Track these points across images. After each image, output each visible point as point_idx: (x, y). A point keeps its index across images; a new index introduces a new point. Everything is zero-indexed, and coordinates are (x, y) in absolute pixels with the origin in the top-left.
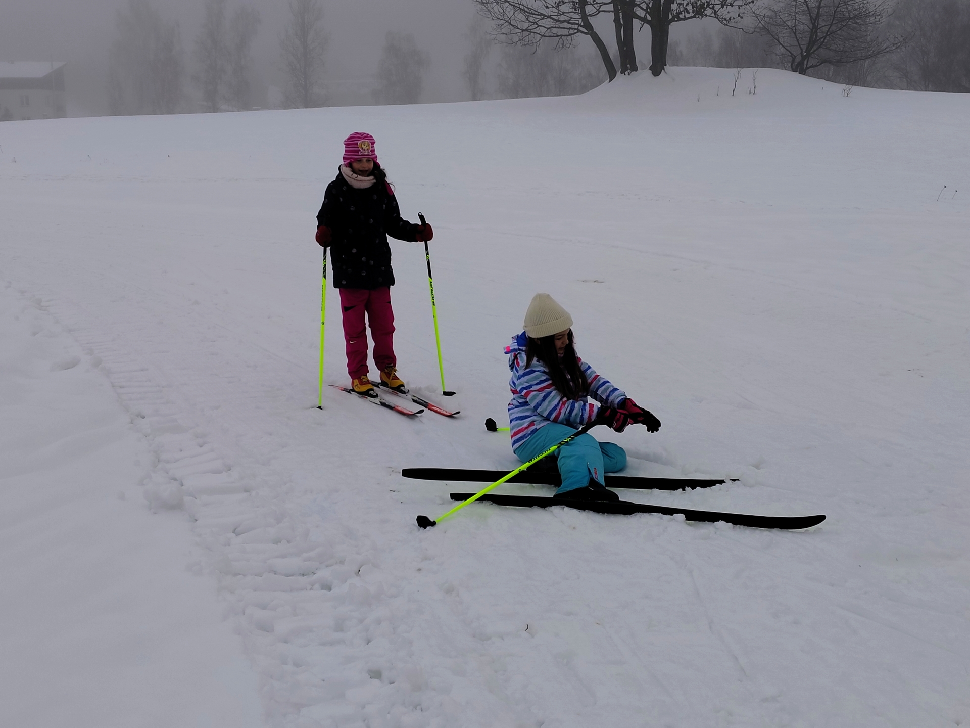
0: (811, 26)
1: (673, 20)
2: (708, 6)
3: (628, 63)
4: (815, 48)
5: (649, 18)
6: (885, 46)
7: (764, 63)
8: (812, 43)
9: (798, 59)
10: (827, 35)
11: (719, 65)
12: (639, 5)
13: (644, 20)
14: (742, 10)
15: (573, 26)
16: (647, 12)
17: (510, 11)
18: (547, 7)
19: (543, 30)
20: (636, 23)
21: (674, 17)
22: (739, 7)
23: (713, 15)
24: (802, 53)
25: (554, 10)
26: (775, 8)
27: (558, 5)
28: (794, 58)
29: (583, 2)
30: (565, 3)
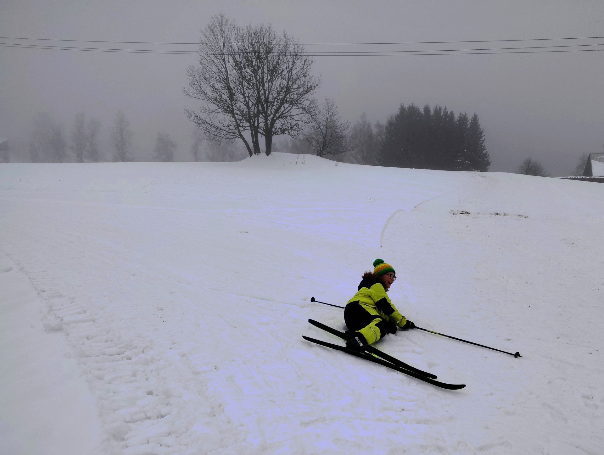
0: (324, 140)
1: (273, 135)
2: (286, 130)
3: (257, 150)
4: (325, 147)
5: (264, 133)
6: (349, 148)
7: (308, 152)
8: (324, 146)
9: (319, 151)
10: (329, 143)
11: (291, 153)
12: (260, 128)
13: (262, 134)
14: (299, 132)
15: (235, 135)
16: (263, 131)
17: (209, 127)
18: (224, 127)
19: (223, 136)
20: (259, 135)
21: (274, 133)
22: (298, 131)
23: (288, 134)
24: (321, 149)
25: (227, 128)
26: (311, 132)
27: (228, 126)
28: (318, 151)
29: (238, 126)
30: (231, 125)
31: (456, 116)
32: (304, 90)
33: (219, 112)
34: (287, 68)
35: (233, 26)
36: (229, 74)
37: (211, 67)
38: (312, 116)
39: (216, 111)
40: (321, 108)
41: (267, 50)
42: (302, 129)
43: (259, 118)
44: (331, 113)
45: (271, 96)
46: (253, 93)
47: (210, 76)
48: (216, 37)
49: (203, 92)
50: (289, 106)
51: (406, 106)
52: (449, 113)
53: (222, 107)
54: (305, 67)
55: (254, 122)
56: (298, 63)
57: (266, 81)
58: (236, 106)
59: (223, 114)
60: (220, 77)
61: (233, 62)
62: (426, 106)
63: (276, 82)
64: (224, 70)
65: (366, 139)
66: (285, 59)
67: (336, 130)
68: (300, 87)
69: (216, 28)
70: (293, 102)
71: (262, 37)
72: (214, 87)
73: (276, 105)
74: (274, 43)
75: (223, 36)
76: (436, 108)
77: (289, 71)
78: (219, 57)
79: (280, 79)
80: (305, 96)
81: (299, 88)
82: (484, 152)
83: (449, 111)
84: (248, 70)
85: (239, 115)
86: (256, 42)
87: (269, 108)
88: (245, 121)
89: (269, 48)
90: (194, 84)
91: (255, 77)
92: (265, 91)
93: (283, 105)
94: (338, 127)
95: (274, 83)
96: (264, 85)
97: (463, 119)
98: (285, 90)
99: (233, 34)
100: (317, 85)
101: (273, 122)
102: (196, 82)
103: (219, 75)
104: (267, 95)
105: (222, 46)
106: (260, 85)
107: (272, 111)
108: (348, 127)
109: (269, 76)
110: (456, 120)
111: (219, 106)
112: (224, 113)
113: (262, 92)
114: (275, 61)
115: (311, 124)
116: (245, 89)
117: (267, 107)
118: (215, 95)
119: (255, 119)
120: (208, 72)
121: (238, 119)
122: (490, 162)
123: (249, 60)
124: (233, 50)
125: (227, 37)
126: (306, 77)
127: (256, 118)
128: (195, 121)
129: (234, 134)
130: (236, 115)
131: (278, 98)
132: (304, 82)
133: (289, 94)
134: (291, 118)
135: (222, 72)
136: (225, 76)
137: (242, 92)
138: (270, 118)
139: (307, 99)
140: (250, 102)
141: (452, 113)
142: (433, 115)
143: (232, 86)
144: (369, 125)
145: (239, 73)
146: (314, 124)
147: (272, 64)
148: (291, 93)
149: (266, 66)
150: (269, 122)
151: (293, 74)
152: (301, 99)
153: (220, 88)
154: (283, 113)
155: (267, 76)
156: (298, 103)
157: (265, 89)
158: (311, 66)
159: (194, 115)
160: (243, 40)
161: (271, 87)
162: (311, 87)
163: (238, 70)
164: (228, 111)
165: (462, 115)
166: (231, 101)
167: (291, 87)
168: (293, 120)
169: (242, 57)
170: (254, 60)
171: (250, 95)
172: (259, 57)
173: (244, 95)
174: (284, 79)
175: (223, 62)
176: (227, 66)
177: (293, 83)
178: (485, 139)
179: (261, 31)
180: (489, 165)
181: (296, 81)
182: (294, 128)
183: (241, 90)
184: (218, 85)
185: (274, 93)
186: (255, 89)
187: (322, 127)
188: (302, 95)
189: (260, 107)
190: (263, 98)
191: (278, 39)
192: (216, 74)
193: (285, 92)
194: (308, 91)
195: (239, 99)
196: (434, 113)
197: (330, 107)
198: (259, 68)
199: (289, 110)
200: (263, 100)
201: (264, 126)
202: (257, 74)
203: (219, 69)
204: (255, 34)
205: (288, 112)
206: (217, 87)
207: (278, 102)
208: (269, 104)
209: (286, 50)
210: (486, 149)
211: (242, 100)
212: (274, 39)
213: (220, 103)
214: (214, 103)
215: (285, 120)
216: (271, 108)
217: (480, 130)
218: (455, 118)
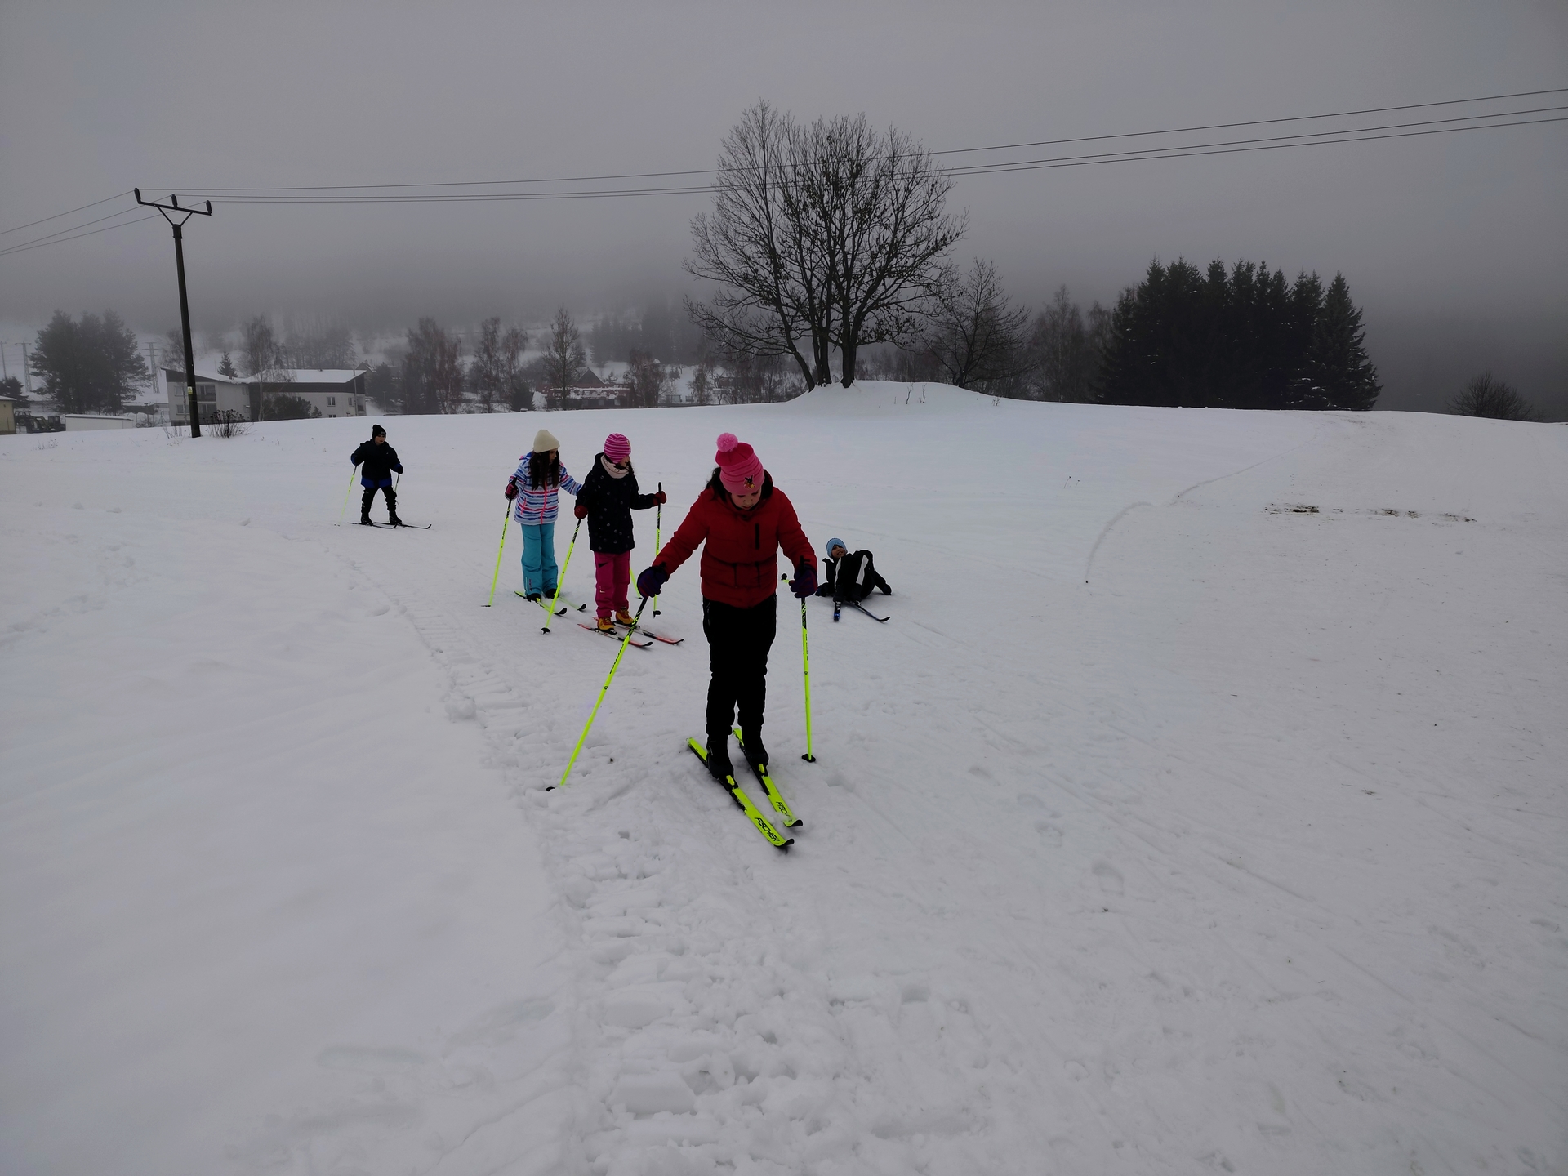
0: (968, 350)
1: (859, 344)
2: (887, 333)
3: (824, 376)
4: (971, 367)
5: (841, 342)
6: (1026, 366)
7: (934, 378)
8: (969, 363)
9: (958, 376)
10: (980, 357)
11: (897, 380)
12: (832, 331)
13: (836, 343)
14: (914, 336)
15: (781, 347)
16: (839, 337)
17: (730, 335)
18: (759, 332)
19: (756, 350)
20: (830, 345)
21: (860, 341)
22: (912, 334)
23: (891, 340)
24: (961, 369)
25: (765, 334)
26: (940, 335)
27: (768, 331)
28: (955, 374)
29: (788, 329)
30: (773, 329)
31: (1291, 283)
32: (929, 246)
33: (751, 303)
34: (893, 204)
35: (786, 125)
36: (773, 226)
37: (738, 214)
38: (943, 301)
39: (745, 302)
40: (964, 282)
41: (853, 168)
42: (922, 330)
43: (831, 310)
44: (986, 292)
45: (857, 264)
46: (821, 259)
47: (736, 231)
48: (751, 151)
49: (720, 265)
50: (894, 283)
51: (1165, 265)
52: (1272, 276)
53: (758, 293)
54: (933, 197)
55: (820, 320)
56: (919, 192)
57: (848, 235)
58: (785, 289)
59: (759, 307)
60: (756, 232)
61: (782, 199)
62: (1214, 262)
63: (869, 235)
64: (765, 217)
65: (1066, 343)
66: (891, 185)
67: (997, 328)
68: (920, 242)
69: (751, 133)
70: (905, 273)
71: (844, 143)
72: (743, 253)
73: (867, 282)
74: (868, 153)
75: (764, 148)
76: (1239, 267)
77: (898, 208)
78: (756, 192)
79: (877, 227)
80: (931, 259)
81: (917, 244)
82: (1364, 363)
83: (1271, 271)
84: (813, 214)
85: (790, 307)
86: (831, 155)
87: (853, 290)
88: (802, 318)
89: (858, 165)
90: (705, 250)
91: (826, 227)
92: (845, 254)
93: (882, 282)
94: (1002, 321)
95: (866, 237)
96: (843, 242)
97: (1308, 288)
98: (888, 249)
99: (786, 142)
100: (957, 234)
101: (860, 317)
102: (708, 247)
103: (755, 229)
104: (849, 263)
105: (762, 171)
106: (836, 243)
107: (859, 294)
108: (1024, 319)
109: (855, 223)
110: (1289, 291)
111: (752, 291)
112: (761, 305)
113: (839, 257)
114: (870, 191)
115: (941, 318)
116: (804, 254)
117: (849, 287)
118: (744, 270)
119: (822, 313)
120: (733, 224)
121: (788, 315)
122: (1380, 388)
123: (815, 194)
124: (783, 176)
125: (772, 149)
126: (934, 220)
127: (825, 312)
128: (703, 323)
129: (778, 347)
130: (784, 308)
131: (873, 267)
132: (930, 230)
133: (897, 257)
134: (899, 308)
135: (760, 223)
136: (765, 229)
137: (799, 259)
138: (854, 309)
139: (933, 266)
140: (814, 278)
141: (1279, 276)
142: (1231, 284)
143: (779, 248)
144: (1075, 312)
145: (794, 221)
147: (863, 198)
148: (900, 256)
149: (850, 202)
150: (851, 319)
151: (905, 215)
152: (923, 267)
153: (755, 255)
154: (882, 297)
155: (852, 224)
157: (846, 249)
158: (947, 194)
159: (702, 312)
160: (804, 152)
161: (859, 245)
162: (944, 238)
163: (792, 215)
164: (770, 300)
165: (1304, 280)
166: (776, 279)
167: (901, 243)
168: (903, 311)
169: (802, 189)
170: (826, 193)
171: (814, 265)
172: (836, 185)
173: (802, 266)
174: (886, 228)
175: (763, 202)
176: (770, 210)
177: (905, 233)
178: (1364, 334)
179: (843, 129)
180: (1377, 395)
181: (911, 229)
182: (904, 329)
183: (796, 256)
184: (751, 250)
185: (865, 257)
186: (824, 253)
187: (966, 323)
188: (924, 258)
189: (834, 287)
190: (841, 269)
191: (878, 143)
192: (747, 227)
193: (888, 253)
194: (937, 248)
195: (791, 274)
196: (1234, 278)
197: (984, 279)
198: (835, 208)
199: (895, 291)
200: (840, 274)
201: (841, 326)
202: (831, 222)
203: (754, 216)
204: (829, 138)
205: (892, 294)
206: (748, 253)
207: (871, 275)
208: (853, 281)
209: (893, 167)
210: (1367, 357)
211: (798, 275)
212: (869, 145)
213: (754, 285)
214: (742, 286)
215: (886, 312)
216: (858, 289)
217: (1353, 311)
218: (1286, 287)
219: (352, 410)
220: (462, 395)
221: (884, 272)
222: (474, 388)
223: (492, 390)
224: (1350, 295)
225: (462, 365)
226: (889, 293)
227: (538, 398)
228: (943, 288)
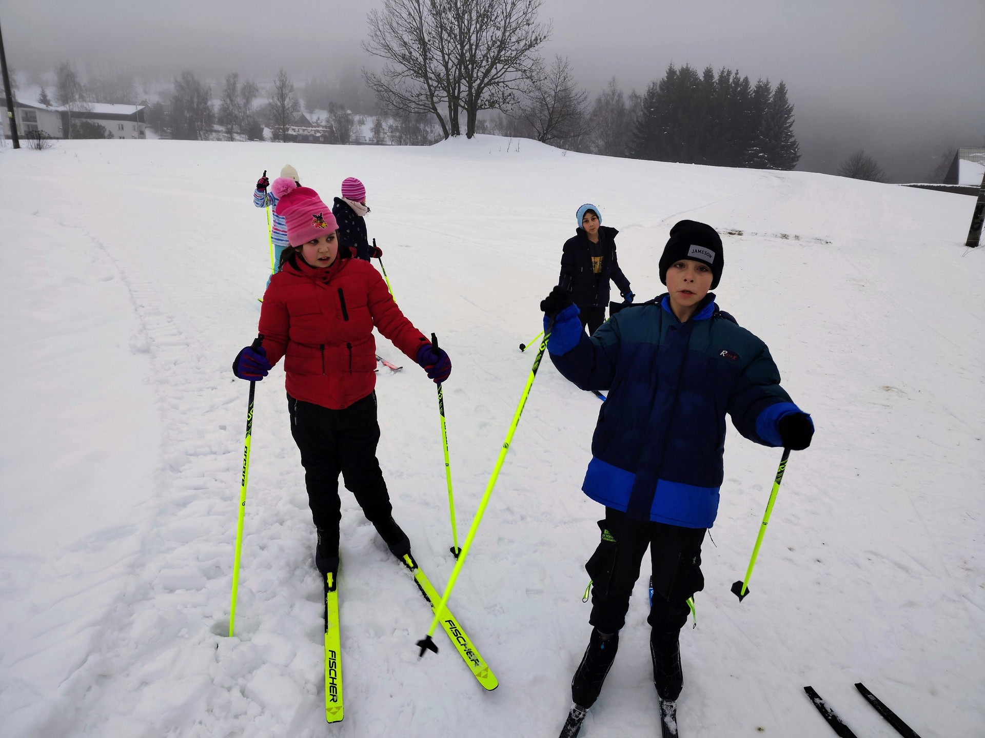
0: (549, 117)
1: (478, 109)
2: (496, 102)
3: (456, 131)
4: (550, 129)
5: (467, 107)
7: (525, 135)
8: (549, 126)
9: (542, 135)
10: (557, 123)
12: (461, 99)
13: (463, 107)
14: (513, 106)
15: (427, 108)
16: (465, 103)
17: (393, 97)
18: (413, 96)
20: (460, 108)
21: (479, 107)
22: (512, 104)
23: (499, 107)
24: (544, 131)
25: (416, 98)
26: (532, 106)
27: (419, 96)
28: (539, 133)
29: (432, 95)
30: (421, 95)
31: (753, 85)
32: (526, 44)
33: (408, 75)
34: (503, 13)
36: (423, 22)
37: (399, 11)
38: (534, 83)
39: (403, 74)
40: (548, 70)
42: (519, 102)
43: (461, 84)
44: (562, 78)
45: (479, 53)
46: (454, 48)
47: (398, 24)
49: (387, 47)
50: (503, 68)
51: (677, 68)
52: (742, 80)
53: (412, 68)
54: (530, 10)
55: (454, 90)
56: (520, 5)
57: (474, 32)
58: (430, 67)
59: (412, 78)
60: (411, 25)
61: (430, 3)
62: (707, 68)
63: (487, 32)
64: (418, 15)
67: (568, 103)
68: (520, 40)
70: (510, 62)
72: (402, 39)
73: (485, 66)
76: (723, 72)
77: (506, 16)
79: (492, 28)
80: (527, 53)
81: (518, 42)
82: (792, 140)
83: (741, 77)
84: (450, 15)
85: (434, 80)
87: (475, 71)
88: (441, 88)
90: (376, 35)
91: (458, 25)
92: (471, 46)
93: (495, 66)
94: (572, 99)
95: (484, 34)
96: (470, 37)
97: (763, 89)
98: (499, 44)
100: (545, 37)
101: (480, 90)
102: (378, 33)
103: (411, 23)
104: (473, 52)
106: (465, 37)
107: (479, 74)
109: (478, 24)
110: (751, 90)
111: (409, 67)
112: (413, 78)
113: (467, 47)
114: (488, 2)
115: (532, 94)
116: (444, 43)
117: (473, 69)
118: (403, 52)
119: (455, 86)
120: (396, 18)
121: (432, 85)
122: (800, 156)
126: (530, 25)
127: (457, 85)
128: (375, 87)
130: (430, 81)
131: (489, 56)
132: (527, 33)
133: (505, 50)
134: (505, 86)
135: (414, 19)
136: (418, 24)
137: (440, 47)
138: (475, 85)
139: (528, 57)
140: (450, 61)
141: (746, 80)
142: (716, 83)
143: (426, 38)
144: (620, 96)
145: (437, 19)
146: (537, 94)
147: (484, 7)
148: (507, 49)
150: (474, 91)
151: (511, 21)
152: (522, 58)
153: (410, 42)
154: (495, 77)
156: (516, 63)
157: (472, 42)
158: (539, 9)
159: (374, 79)
161: (480, 40)
162: (536, 39)
163: (436, 14)
164: (420, 74)
165: (761, 83)
166: (425, 59)
167: (508, 40)
168: (507, 88)
171: (450, 52)
173: (442, 52)
174: (497, 29)
175: (417, 5)
176: (421, 10)
177: (511, 34)
178: (794, 121)
180: (797, 161)
181: (515, 31)
182: (507, 100)
183: (438, 44)
184: (407, 38)
185: (484, 48)
187: (548, 99)
188: (523, 51)
189: (463, 68)
190: (468, 55)
192: (406, 21)
193: (498, 46)
194: (531, 46)
195: (435, 56)
196: (719, 80)
197: (561, 69)
199: (503, 74)
200: (467, 59)
201: (467, 96)
202: (462, 21)
203: (410, 14)
205: (501, 76)
206: (406, 40)
207: (488, 62)
208: (475, 66)
210: (793, 136)
211: (439, 58)
213: (409, 63)
214: (402, 63)
215: (496, 88)
216: (478, 70)
217: (788, 106)
218: (750, 88)
219: (136, 134)
220: (213, 127)
221: (496, 60)
222: (221, 122)
223: (233, 125)
224: (787, 96)
225: (213, 106)
226: (499, 75)
227: (267, 132)
228: (534, 74)
